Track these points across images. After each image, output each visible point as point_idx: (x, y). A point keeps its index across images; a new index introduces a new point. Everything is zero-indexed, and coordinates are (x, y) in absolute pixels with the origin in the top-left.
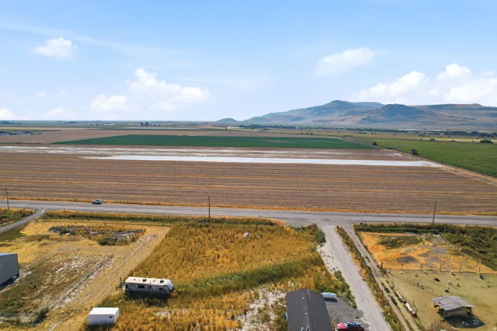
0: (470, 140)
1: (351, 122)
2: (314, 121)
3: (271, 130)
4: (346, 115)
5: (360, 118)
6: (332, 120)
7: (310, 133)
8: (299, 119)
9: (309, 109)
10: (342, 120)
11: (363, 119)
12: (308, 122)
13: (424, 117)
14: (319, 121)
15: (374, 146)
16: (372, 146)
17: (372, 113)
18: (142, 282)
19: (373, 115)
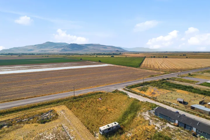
0: (108, 56)
2: (39, 51)
3: (25, 56)
4: (54, 48)
6: (48, 50)
7: (47, 56)
8: (31, 50)
9: (35, 45)
10: (53, 50)
11: (62, 50)
12: (36, 51)
13: (84, 48)
14: (42, 51)
15: (81, 60)
18: (108, 127)
19: (66, 48)
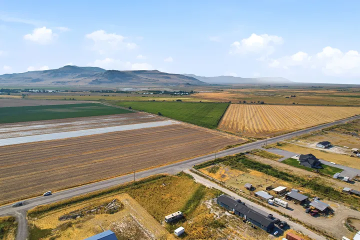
1: (84, 83)
4: (79, 77)
5: (90, 80)
6: (69, 82)
7: (71, 98)
8: (38, 80)
10: (77, 81)
11: (93, 81)
12: (48, 83)
13: (132, 79)
14: (58, 83)
15: (130, 110)
16: (128, 109)
17: (98, 76)
18: (172, 216)
19: (100, 78)
